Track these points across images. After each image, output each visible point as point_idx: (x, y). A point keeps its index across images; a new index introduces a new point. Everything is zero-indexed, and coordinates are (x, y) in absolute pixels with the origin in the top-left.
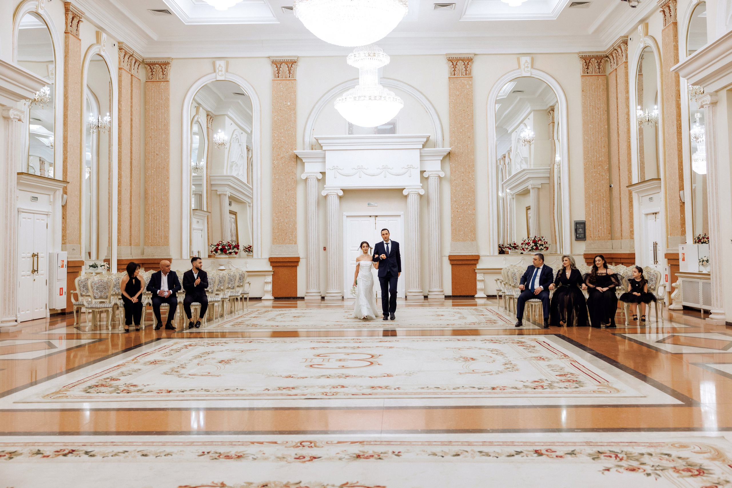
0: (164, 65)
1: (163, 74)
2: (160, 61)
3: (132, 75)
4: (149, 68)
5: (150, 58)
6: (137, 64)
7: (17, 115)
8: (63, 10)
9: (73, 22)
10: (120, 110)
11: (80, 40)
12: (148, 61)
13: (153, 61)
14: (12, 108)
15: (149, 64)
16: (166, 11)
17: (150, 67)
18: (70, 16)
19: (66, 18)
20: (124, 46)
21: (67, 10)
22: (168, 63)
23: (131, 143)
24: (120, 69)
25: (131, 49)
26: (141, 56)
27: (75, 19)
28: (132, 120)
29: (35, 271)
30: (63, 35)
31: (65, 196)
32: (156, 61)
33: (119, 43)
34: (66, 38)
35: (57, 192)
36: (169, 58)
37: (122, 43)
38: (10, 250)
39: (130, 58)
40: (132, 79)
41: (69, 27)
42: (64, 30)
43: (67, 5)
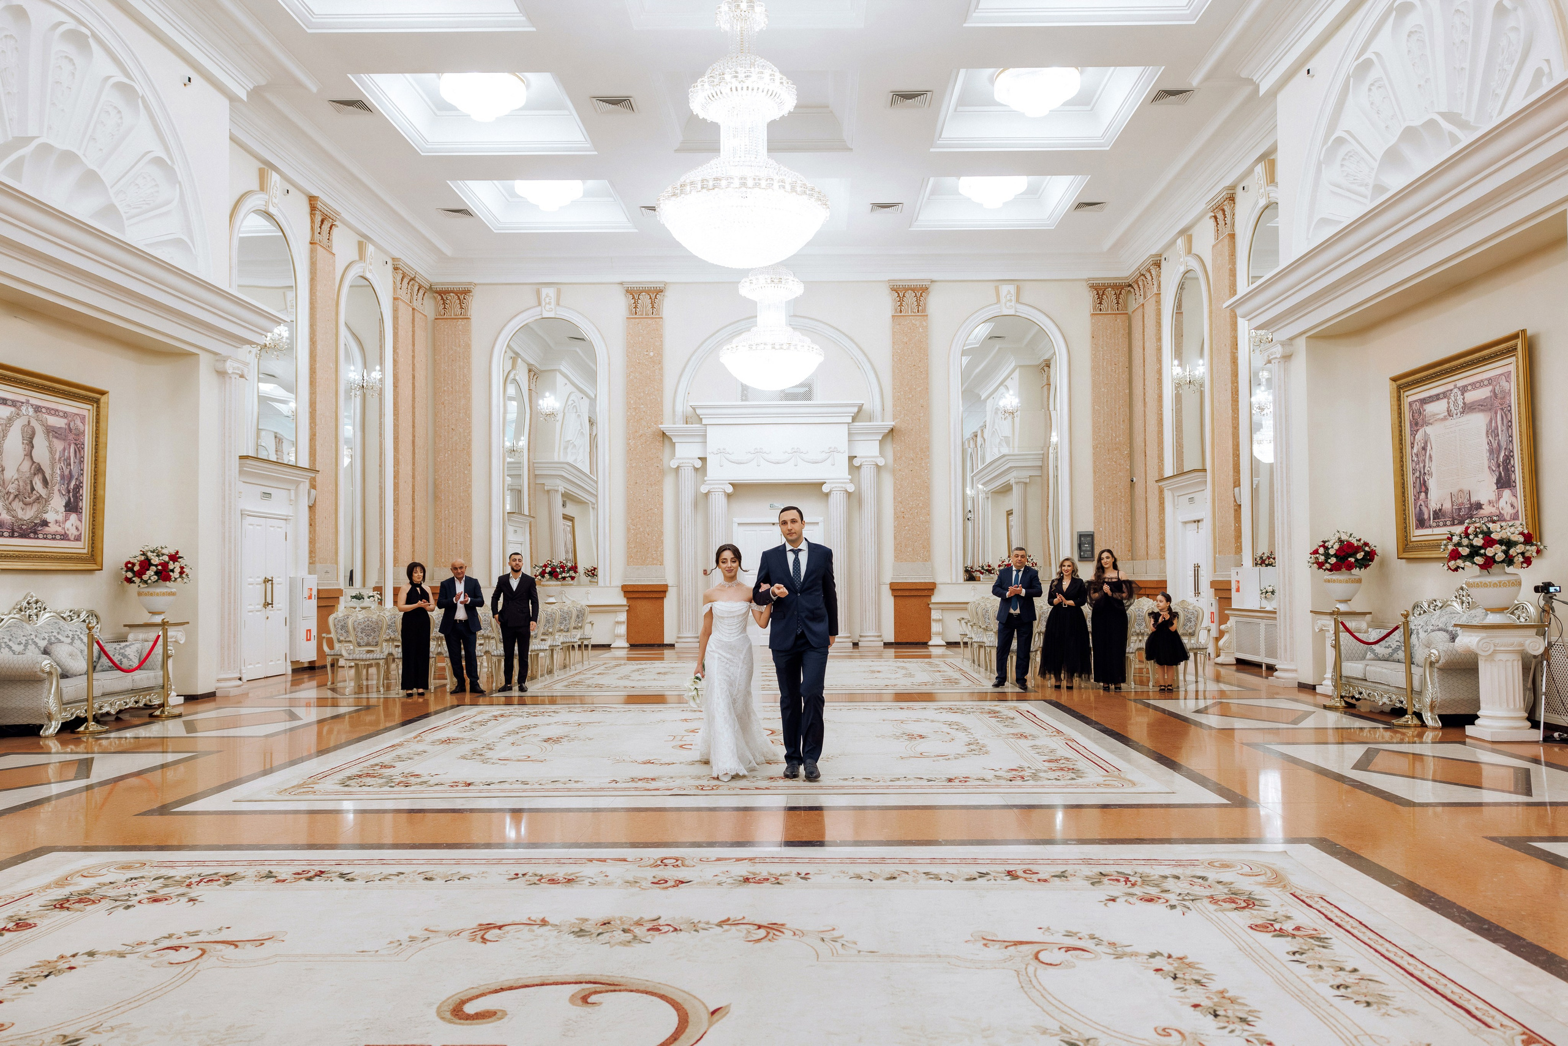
0: (463, 293)
1: (461, 308)
2: (456, 288)
3: (413, 309)
4: (439, 297)
5: (443, 284)
6: (421, 292)
7: (238, 368)
8: (306, 209)
9: (323, 227)
10: (395, 362)
11: (334, 254)
12: (439, 287)
13: (445, 287)
14: (229, 357)
15: (440, 293)
16: (465, 212)
17: (442, 297)
18: (318, 219)
19: (312, 221)
20: (401, 265)
21: (313, 209)
22: (469, 291)
23: (413, 413)
24: (395, 299)
25: (412, 269)
26: (427, 281)
27: (326, 222)
28: (414, 377)
29: (269, 604)
30: (308, 246)
31: (313, 491)
32: (451, 287)
33: (393, 259)
34: (313, 252)
35: (302, 485)
36: (470, 283)
37: (398, 259)
38: (230, 573)
39: (411, 283)
40: (413, 314)
41: (316, 234)
42: (308, 239)
43: (312, 200)
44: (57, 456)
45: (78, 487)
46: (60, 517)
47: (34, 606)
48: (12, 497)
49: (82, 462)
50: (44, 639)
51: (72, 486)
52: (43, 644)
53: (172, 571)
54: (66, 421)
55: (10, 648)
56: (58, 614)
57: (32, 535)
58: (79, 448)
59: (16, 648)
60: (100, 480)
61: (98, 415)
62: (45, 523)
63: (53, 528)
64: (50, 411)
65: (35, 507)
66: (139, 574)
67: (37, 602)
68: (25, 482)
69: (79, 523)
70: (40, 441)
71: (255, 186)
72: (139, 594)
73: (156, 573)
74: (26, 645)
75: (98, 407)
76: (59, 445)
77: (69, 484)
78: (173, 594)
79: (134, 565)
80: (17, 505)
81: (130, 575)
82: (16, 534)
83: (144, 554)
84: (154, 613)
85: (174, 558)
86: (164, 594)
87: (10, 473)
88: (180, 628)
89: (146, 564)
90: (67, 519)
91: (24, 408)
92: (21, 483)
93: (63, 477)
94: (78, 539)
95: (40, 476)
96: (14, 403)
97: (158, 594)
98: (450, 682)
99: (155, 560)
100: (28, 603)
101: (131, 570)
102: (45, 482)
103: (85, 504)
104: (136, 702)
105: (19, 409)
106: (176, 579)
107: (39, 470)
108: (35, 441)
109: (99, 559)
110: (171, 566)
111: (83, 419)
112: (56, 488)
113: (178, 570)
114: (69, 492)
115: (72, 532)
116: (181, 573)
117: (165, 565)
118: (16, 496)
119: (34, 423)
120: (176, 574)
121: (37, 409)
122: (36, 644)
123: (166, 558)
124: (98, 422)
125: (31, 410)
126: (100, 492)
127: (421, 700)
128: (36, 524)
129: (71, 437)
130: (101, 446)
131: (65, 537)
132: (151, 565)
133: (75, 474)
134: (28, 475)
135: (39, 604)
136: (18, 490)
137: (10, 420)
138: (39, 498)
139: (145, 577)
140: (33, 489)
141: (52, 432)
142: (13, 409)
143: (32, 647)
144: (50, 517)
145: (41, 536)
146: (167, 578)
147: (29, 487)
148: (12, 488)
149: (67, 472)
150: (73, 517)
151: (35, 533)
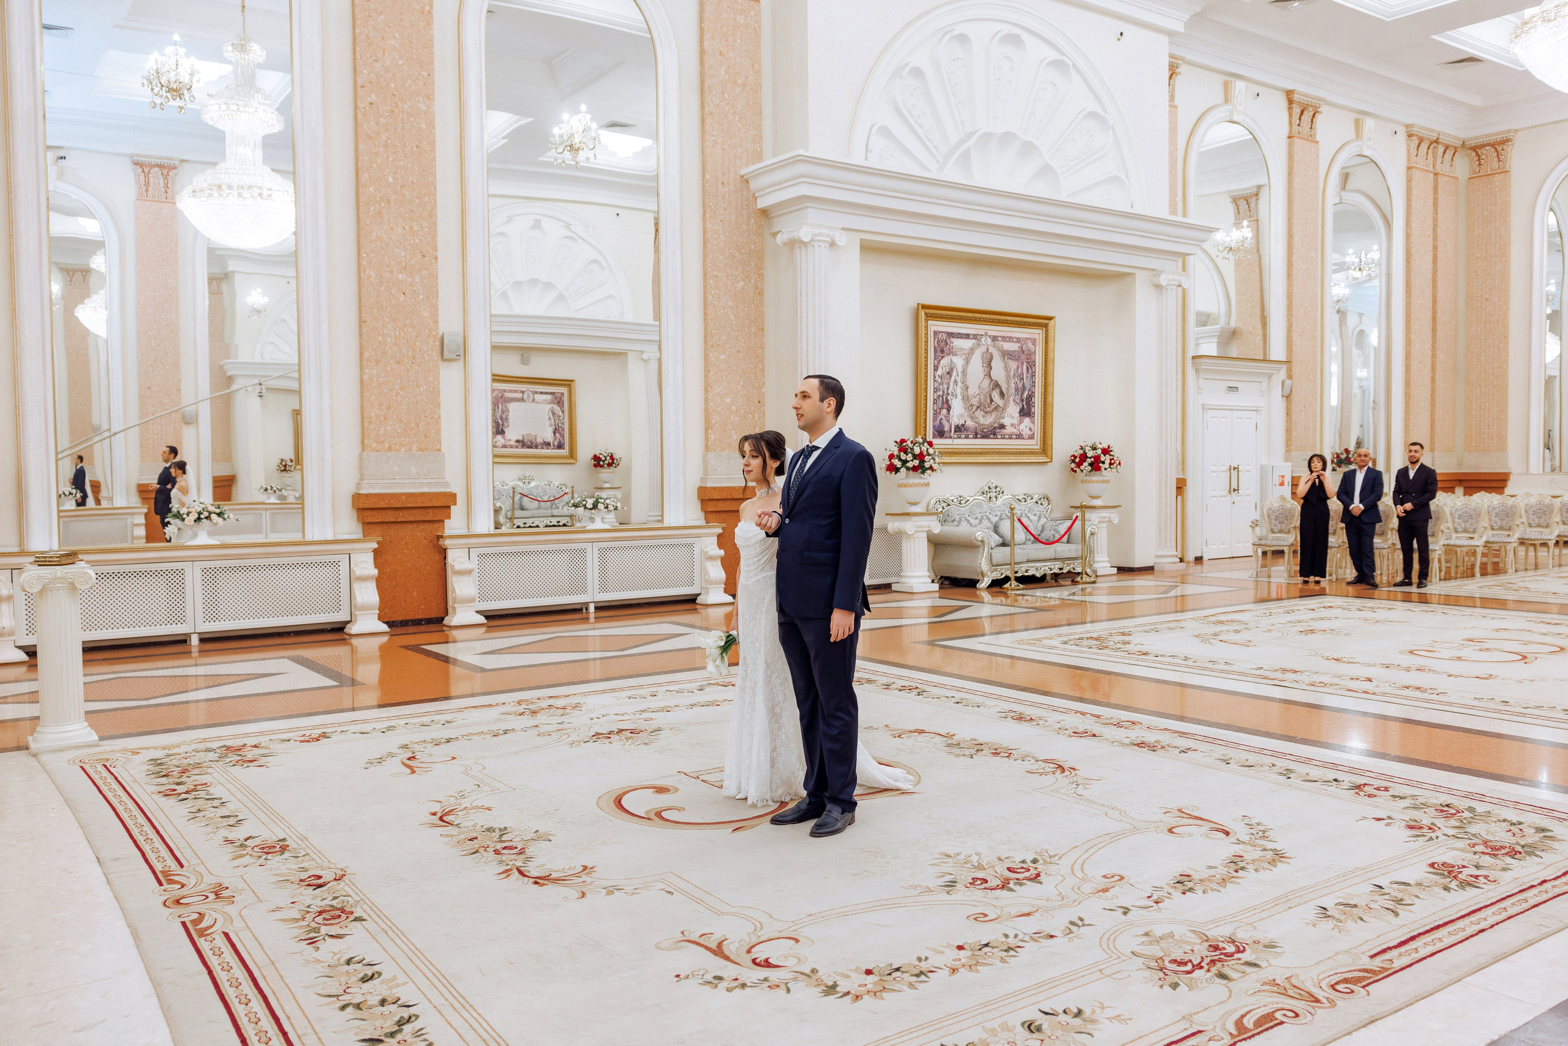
0: (1499, 145)
1: (1499, 161)
2: (1492, 139)
3: (1436, 174)
4: (1474, 154)
5: (1477, 138)
6: (1449, 154)
7: (1174, 280)
8: (1285, 104)
9: (1303, 118)
10: (1408, 236)
11: (1317, 142)
12: (1473, 143)
13: (1479, 142)
15: (1474, 149)
16: (1472, 59)
17: (1477, 152)
18: (1297, 110)
19: (1290, 115)
20: (1415, 130)
21: (1290, 102)
22: (1508, 140)
23: (1434, 286)
24: (1409, 168)
25: (1433, 131)
26: (1457, 138)
27: (1305, 113)
28: (1435, 248)
29: (1234, 490)
30: (1284, 141)
31: (1288, 382)
32: (1486, 140)
33: (1407, 126)
34: (1290, 145)
35: (1274, 378)
36: (1509, 131)
37: (1411, 125)
38: (1166, 463)
39: (1432, 147)
40: (1436, 180)
41: (1295, 126)
42: (1286, 134)
43: (1289, 94)
44: (1012, 374)
45: (1030, 397)
46: (1015, 421)
47: (994, 490)
48: (974, 408)
49: (1033, 376)
50: (996, 516)
51: (1025, 396)
52: (995, 519)
53: (1103, 463)
54: (1019, 345)
55: (968, 521)
56: (1014, 496)
57: (992, 436)
58: (1031, 365)
59: (973, 521)
60: (1050, 389)
61: (1047, 336)
62: (1002, 427)
63: (1009, 430)
64: (1004, 339)
65: (994, 414)
66: (1079, 465)
67: (996, 487)
68: (985, 396)
69: (1032, 425)
70: (997, 364)
71: (1220, 99)
72: (1082, 481)
73: (1090, 465)
74: (981, 521)
75: (1046, 330)
76: (1013, 365)
77: (1022, 395)
78: (1107, 482)
79: (1075, 457)
80: (979, 414)
81: (1073, 465)
82: (979, 436)
83: (1082, 448)
84: (1093, 497)
85: (1106, 451)
86: (1097, 482)
87: (973, 390)
88: (1114, 510)
89: (1084, 457)
90: (1021, 422)
91: (983, 340)
92: (982, 397)
93: (1017, 389)
94: (1031, 437)
95: (998, 390)
96: (975, 337)
97: (1093, 482)
98: (1351, 573)
99: (1090, 453)
100: (989, 488)
101: (1073, 461)
102: (1002, 395)
103: (1037, 409)
104: (1061, 569)
105: (979, 340)
106: (1106, 469)
107: (997, 385)
108: (993, 364)
109: (1049, 453)
110: (1103, 458)
111: (1034, 342)
112: (1011, 399)
113: (1107, 462)
114: (1022, 401)
115: (1026, 432)
116: (1111, 464)
117: (1097, 458)
118: (978, 407)
119: (991, 350)
120: (1107, 465)
121: (994, 339)
122: (989, 519)
123: (1099, 452)
124: (1046, 343)
125: (989, 340)
126: (1049, 399)
127: (1317, 588)
128: (995, 428)
129: (1023, 357)
130: (1050, 362)
131: (1019, 436)
132: (1087, 457)
133: (1028, 386)
134: (987, 390)
135: (998, 489)
136: (980, 402)
137: (972, 350)
138: (997, 408)
139: (1082, 467)
140: (992, 401)
141: (1006, 355)
142: (974, 341)
143: (985, 522)
144: (1006, 421)
145: (999, 436)
146: (1098, 469)
147: (988, 400)
148: (975, 402)
149: (1020, 385)
150: (1027, 420)
151: (995, 434)
